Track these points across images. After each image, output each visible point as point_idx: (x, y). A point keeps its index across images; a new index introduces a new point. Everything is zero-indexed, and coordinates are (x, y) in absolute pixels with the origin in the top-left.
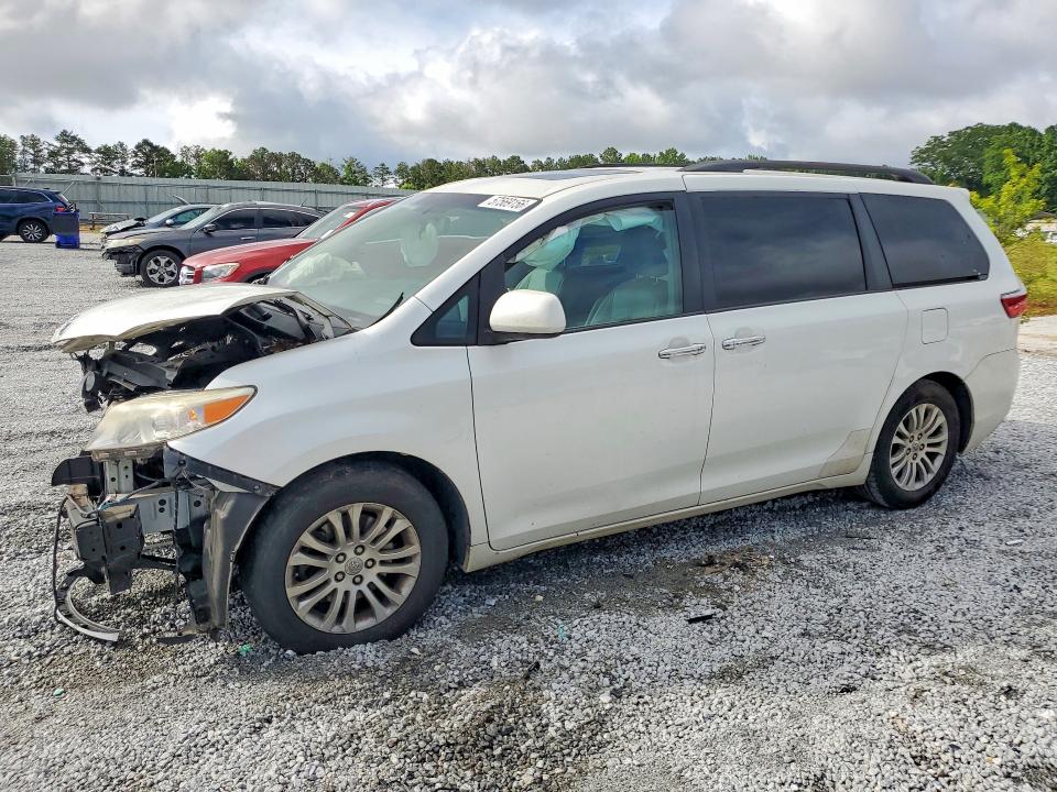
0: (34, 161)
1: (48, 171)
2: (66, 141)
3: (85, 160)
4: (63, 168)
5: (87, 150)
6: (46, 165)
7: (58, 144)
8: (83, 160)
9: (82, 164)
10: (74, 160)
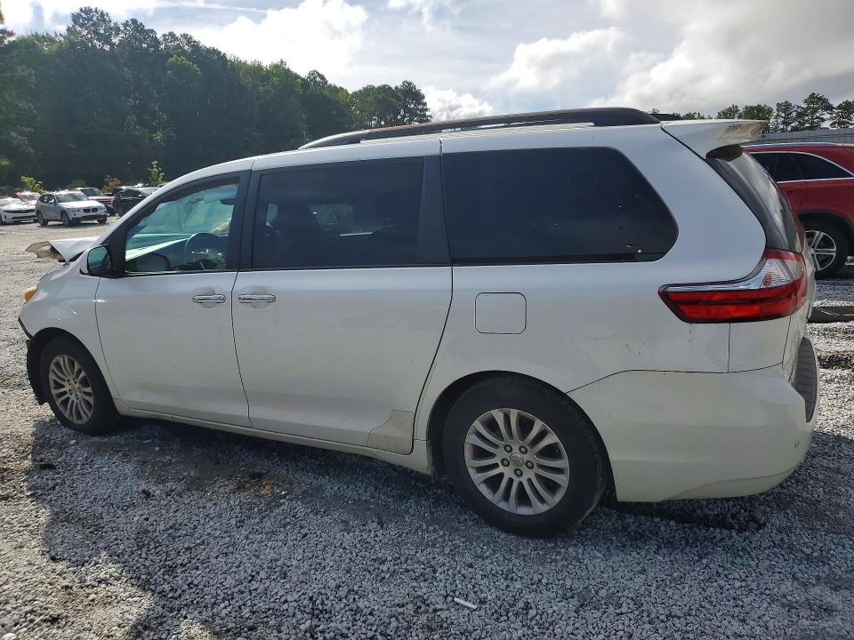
0: (783, 123)
1: (795, 129)
2: (813, 102)
3: (826, 116)
4: (807, 125)
5: (829, 108)
6: (793, 125)
7: (805, 106)
8: (824, 117)
9: (823, 120)
10: (817, 118)
